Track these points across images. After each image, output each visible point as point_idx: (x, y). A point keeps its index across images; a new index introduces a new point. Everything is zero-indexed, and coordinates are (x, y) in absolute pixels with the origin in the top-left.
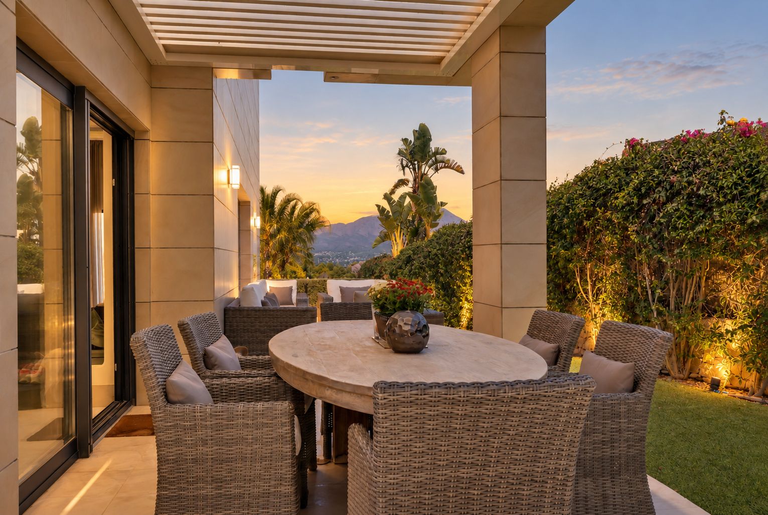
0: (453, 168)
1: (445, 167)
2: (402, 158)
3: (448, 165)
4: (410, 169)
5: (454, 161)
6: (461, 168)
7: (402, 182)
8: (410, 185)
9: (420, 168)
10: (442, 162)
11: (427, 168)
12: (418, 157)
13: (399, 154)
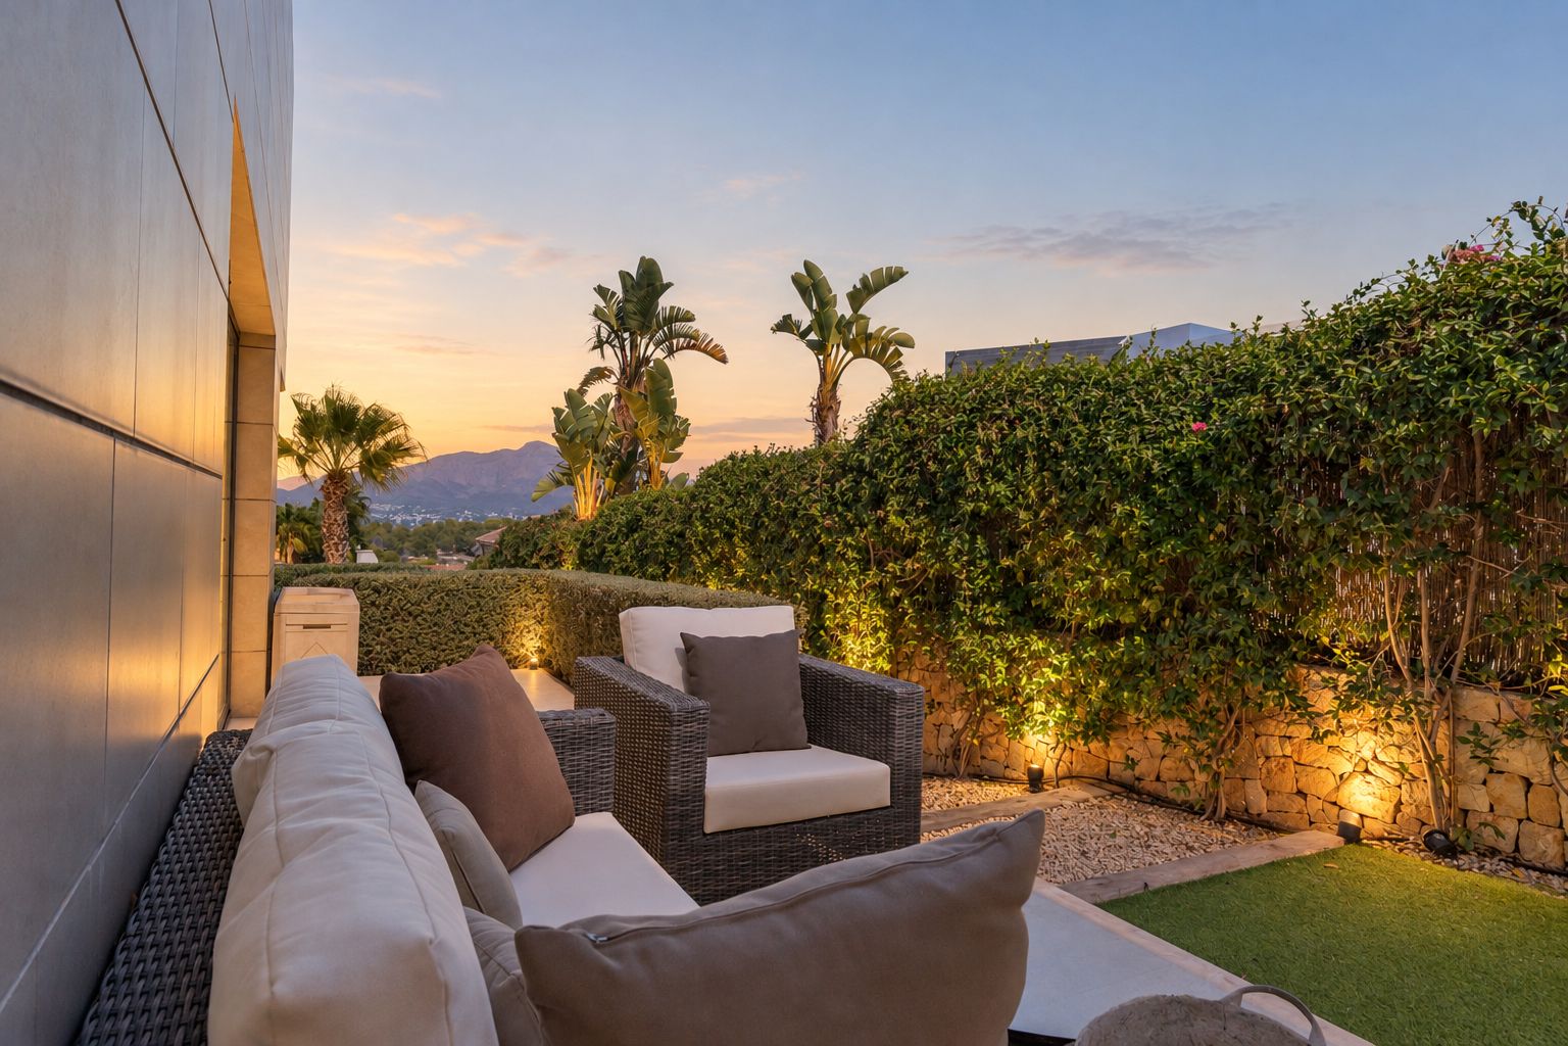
0: (704, 351)
1: (689, 347)
2: (599, 322)
3: (694, 343)
4: (613, 347)
5: (706, 336)
6: (723, 351)
7: (598, 374)
8: (613, 379)
9: (634, 346)
10: (685, 336)
11: (652, 347)
12: (633, 323)
13: (596, 314)
